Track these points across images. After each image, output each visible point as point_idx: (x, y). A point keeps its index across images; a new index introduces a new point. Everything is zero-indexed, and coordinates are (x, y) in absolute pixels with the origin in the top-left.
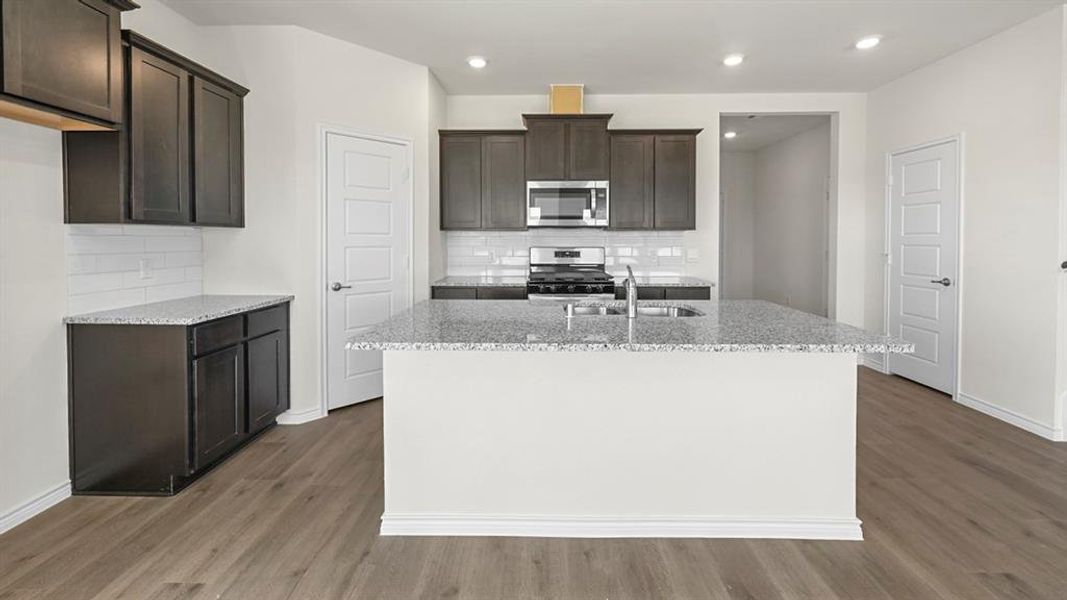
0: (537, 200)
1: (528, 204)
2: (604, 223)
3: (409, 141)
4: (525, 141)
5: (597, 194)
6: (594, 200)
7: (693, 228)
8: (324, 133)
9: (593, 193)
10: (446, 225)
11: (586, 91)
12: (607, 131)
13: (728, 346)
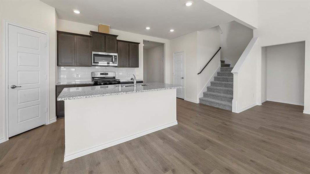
0: (95, 57)
1: (93, 57)
2: (116, 65)
3: (47, 33)
4: (91, 39)
5: (114, 57)
6: (114, 58)
7: (138, 67)
8: (7, 24)
9: (113, 57)
10: (60, 64)
11: (110, 28)
12: (117, 40)
13: (159, 89)
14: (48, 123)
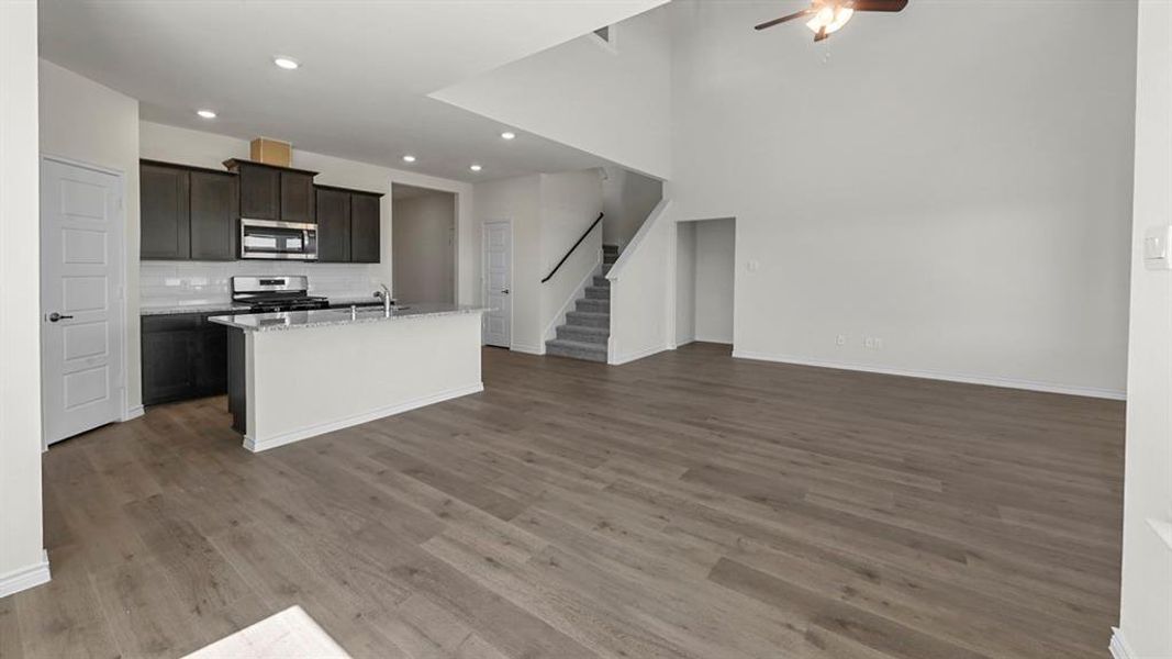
1: (243, 234)
2: (315, 256)
3: (123, 172)
4: (236, 183)
5: (308, 234)
6: (306, 238)
7: (378, 262)
9: (305, 232)
11: (293, 147)
12: (314, 185)
14: (126, 417)
